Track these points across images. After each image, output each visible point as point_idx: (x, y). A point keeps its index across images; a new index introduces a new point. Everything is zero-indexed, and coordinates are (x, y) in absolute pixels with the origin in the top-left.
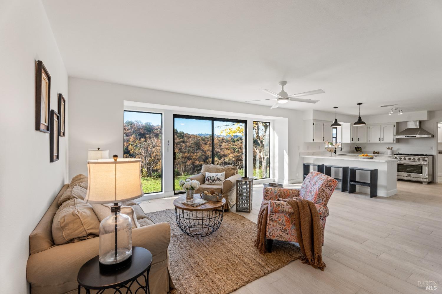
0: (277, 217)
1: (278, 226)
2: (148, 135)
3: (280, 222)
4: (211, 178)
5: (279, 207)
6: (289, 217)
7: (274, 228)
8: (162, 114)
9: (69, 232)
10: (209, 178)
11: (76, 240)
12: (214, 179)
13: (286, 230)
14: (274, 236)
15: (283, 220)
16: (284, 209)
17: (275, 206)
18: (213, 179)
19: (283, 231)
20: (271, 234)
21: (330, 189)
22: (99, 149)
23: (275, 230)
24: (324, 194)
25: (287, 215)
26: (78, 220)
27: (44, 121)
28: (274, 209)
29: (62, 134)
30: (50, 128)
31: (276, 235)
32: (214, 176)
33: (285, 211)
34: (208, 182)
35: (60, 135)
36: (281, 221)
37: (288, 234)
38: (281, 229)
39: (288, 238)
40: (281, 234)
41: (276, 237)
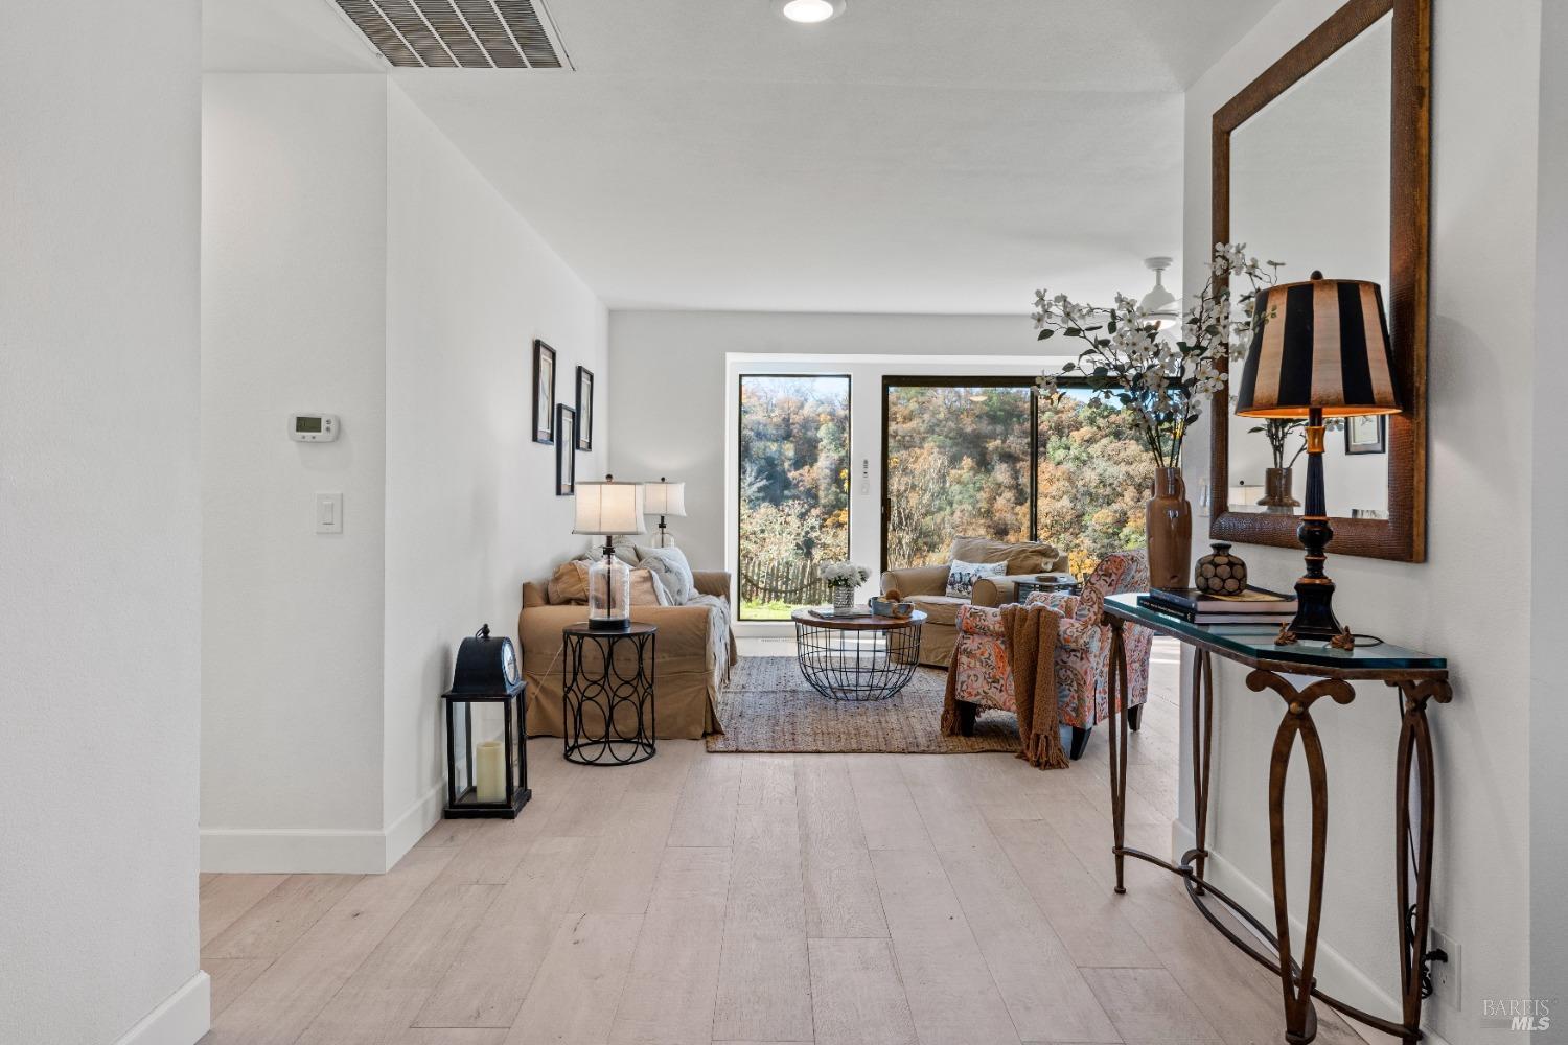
0: (976, 644)
1: (980, 670)
2: (999, 442)
3: (982, 658)
4: (961, 578)
5: (975, 618)
6: (1003, 647)
7: (972, 673)
8: (849, 377)
9: (564, 586)
10: (957, 577)
11: (573, 602)
12: (969, 581)
13: (996, 681)
14: (970, 694)
15: (990, 655)
16: (986, 623)
17: (968, 615)
18: (967, 579)
19: (990, 681)
20: (964, 687)
21: (1109, 581)
22: (663, 479)
23: (972, 678)
24: (1093, 595)
25: (999, 642)
26: (575, 573)
27: (544, 426)
28: (964, 621)
29: (583, 445)
30: (556, 437)
31: (974, 692)
32: (972, 572)
33: (988, 627)
34: (953, 588)
35: (578, 448)
36: (986, 655)
37: (1001, 690)
38: (987, 676)
39: (1002, 699)
40: (985, 689)
41: (976, 695)
